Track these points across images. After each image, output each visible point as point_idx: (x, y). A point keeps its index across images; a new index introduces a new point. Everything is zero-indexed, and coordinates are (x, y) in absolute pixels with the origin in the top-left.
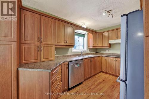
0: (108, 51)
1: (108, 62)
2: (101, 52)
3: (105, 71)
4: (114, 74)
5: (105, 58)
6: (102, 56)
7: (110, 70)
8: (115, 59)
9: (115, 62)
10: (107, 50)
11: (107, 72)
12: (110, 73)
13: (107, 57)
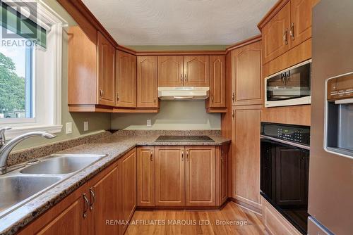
0: (152, 123)
1: (161, 166)
2: (128, 129)
3: (149, 204)
4: (179, 203)
5: (151, 151)
6: (137, 146)
7: (169, 193)
8: (181, 151)
9: (182, 163)
10: (149, 122)
11: (160, 203)
12: (167, 203)
13: (157, 149)
